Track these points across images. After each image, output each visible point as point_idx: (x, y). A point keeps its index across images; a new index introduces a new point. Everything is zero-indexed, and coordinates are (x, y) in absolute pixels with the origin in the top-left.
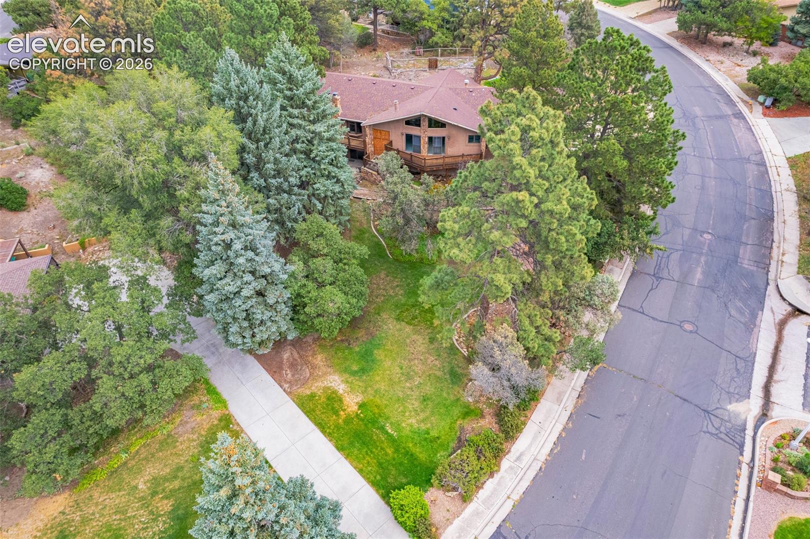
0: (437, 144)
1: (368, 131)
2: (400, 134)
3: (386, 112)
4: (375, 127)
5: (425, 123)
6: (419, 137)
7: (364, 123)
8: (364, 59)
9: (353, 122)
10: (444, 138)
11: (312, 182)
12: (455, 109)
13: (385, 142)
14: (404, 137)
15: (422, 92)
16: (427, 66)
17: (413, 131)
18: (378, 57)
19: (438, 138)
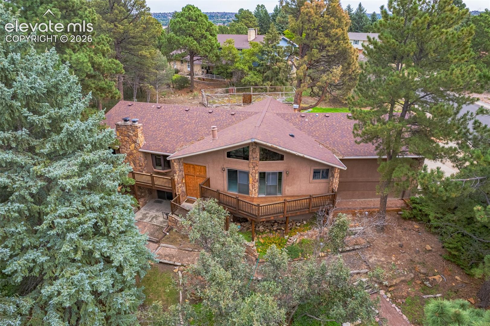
0: (271, 182)
1: (176, 166)
2: (219, 169)
3: (201, 141)
4: (186, 161)
5: (255, 155)
6: (247, 173)
7: (172, 157)
8: (181, 98)
9: (159, 155)
10: (280, 173)
11: (50, 274)
12: (292, 136)
13: (200, 181)
14: (226, 174)
15: (245, 118)
16: (242, 101)
17: (239, 165)
18: (195, 96)
19: (274, 173)
